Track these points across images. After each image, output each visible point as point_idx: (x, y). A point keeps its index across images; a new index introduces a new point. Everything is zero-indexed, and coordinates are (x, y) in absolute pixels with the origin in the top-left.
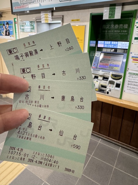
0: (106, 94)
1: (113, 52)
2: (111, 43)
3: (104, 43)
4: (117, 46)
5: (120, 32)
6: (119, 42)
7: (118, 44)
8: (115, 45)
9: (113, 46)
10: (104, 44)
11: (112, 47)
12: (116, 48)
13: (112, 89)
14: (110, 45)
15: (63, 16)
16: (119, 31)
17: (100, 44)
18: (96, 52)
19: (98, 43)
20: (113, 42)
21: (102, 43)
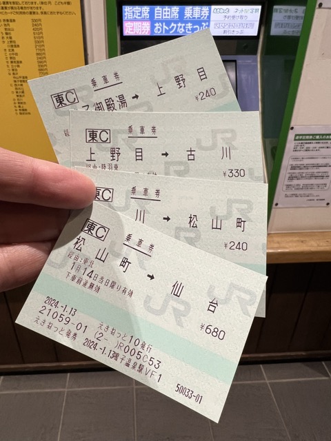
2: (181, 14)
4: (209, 26)
8: (199, 22)
9: (190, 26)
10: (152, 21)
17: (133, 20)
19: (125, 18)
20: (191, 7)
21: (143, 15)
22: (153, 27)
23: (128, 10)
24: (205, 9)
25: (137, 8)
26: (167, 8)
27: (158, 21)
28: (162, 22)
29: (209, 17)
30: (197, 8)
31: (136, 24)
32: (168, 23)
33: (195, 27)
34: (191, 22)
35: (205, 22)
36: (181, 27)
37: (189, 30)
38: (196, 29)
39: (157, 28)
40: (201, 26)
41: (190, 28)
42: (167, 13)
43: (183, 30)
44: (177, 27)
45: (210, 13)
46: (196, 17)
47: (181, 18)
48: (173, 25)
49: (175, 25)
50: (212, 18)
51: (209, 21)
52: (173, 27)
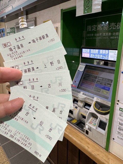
0: (85, 133)
1: (102, 65)
2: (99, 52)
3: (90, 51)
4: (108, 57)
5: (112, 36)
6: (110, 50)
7: (110, 54)
8: (105, 55)
9: (101, 56)
10: (90, 53)
11: (101, 58)
12: (106, 59)
13: (93, 129)
14: (97, 54)
15: (36, 18)
16: (110, 34)
17: (85, 53)
18: (80, 63)
19: (83, 52)
20: (102, 50)
21: (88, 52)
22: (90, 55)
23: (84, 50)
24: (107, 51)
25: (86, 50)
26: (94, 50)
27: (92, 54)
28: (93, 54)
29: (108, 54)
30: (104, 51)
31: (86, 54)
32: (95, 54)
33: (103, 56)
34: (102, 55)
35: (107, 55)
36: (99, 56)
37: (101, 57)
38: (104, 57)
39: (91, 56)
40: (105, 56)
41: (102, 57)
42: (94, 51)
43: (99, 57)
44: (97, 56)
45: (109, 52)
46: (104, 53)
47: (99, 53)
48: (96, 55)
49: (97, 55)
50: (109, 54)
51: (108, 55)
52: (96, 56)
